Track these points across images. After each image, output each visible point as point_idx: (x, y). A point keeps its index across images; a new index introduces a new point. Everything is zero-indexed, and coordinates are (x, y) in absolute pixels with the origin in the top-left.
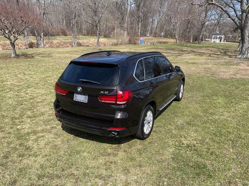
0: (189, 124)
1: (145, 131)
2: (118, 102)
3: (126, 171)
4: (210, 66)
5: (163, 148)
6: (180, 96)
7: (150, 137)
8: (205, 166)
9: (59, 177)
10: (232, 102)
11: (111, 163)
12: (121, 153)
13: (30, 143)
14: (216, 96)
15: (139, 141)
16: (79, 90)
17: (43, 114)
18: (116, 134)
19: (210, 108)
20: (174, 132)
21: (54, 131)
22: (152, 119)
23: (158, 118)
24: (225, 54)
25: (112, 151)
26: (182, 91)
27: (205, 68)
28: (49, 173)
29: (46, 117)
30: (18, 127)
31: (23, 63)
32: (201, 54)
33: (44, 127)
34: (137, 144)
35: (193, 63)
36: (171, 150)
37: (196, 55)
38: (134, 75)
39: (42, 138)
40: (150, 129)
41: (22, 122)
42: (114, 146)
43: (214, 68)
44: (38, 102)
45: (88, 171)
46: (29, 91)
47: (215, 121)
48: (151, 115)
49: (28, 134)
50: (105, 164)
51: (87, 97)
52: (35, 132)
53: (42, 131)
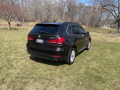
0: (93, 59)
2: (58, 43)
3: (61, 77)
4: (103, 37)
5: (80, 69)
6: (89, 48)
7: (73, 64)
8: (101, 77)
9: (26, 78)
10: (114, 52)
11: (53, 73)
12: (58, 70)
13: (13, 64)
14: (106, 49)
15: (67, 65)
17: (21, 52)
19: (103, 53)
20: (85, 62)
21: (25, 59)
22: (74, 55)
24: (110, 33)
25: (54, 68)
26: (90, 45)
27: (101, 38)
28: (21, 76)
29: (22, 53)
30: (8, 57)
31: (13, 32)
32: (99, 32)
33: (21, 57)
34: (66, 66)
35: (95, 36)
36: (84, 70)
38: (67, 31)
39: (19, 62)
40: (73, 60)
41: (11, 55)
42: (55, 66)
43: (105, 38)
44: (19, 47)
45: (41, 76)
46: (15, 43)
47: (106, 59)
48: (74, 53)
49: (13, 60)
50: (50, 74)
51: (43, 40)
52: (16, 59)
53: (20, 59)
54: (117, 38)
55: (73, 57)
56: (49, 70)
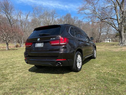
0: (103, 65)
1: (78, 66)
4: (108, 49)
5: (90, 74)
6: (95, 57)
7: (81, 71)
9: (23, 89)
10: (124, 58)
11: (58, 81)
12: (64, 77)
13: (8, 77)
14: (114, 56)
16: (38, 40)
17: (18, 67)
18: (60, 63)
19: (112, 60)
20: (94, 69)
21: (23, 72)
22: (81, 61)
23: (84, 65)
25: (58, 76)
26: (95, 54)
27: (105, 50)
28: (17, 87)
30: (3, 72)
32: (102, 46)
33: (18, 71)
35: (98, 48)
36: (95, 75)
37: (99, 46)
38: (69, 32)
39: (16, 75)
40: (80, 67)
41: (6, 70)
43: (110, 49)
45: (43, 85)
46: (12, 60)
47: (117, 64)
48: (81, 58)
49: (8, 74)
50: (54, 82)
51: (43, 44)
52: (12, 73)
53: (16, 72)
54: (122, 48)
55: (80, 62)
56: (53, 79)
